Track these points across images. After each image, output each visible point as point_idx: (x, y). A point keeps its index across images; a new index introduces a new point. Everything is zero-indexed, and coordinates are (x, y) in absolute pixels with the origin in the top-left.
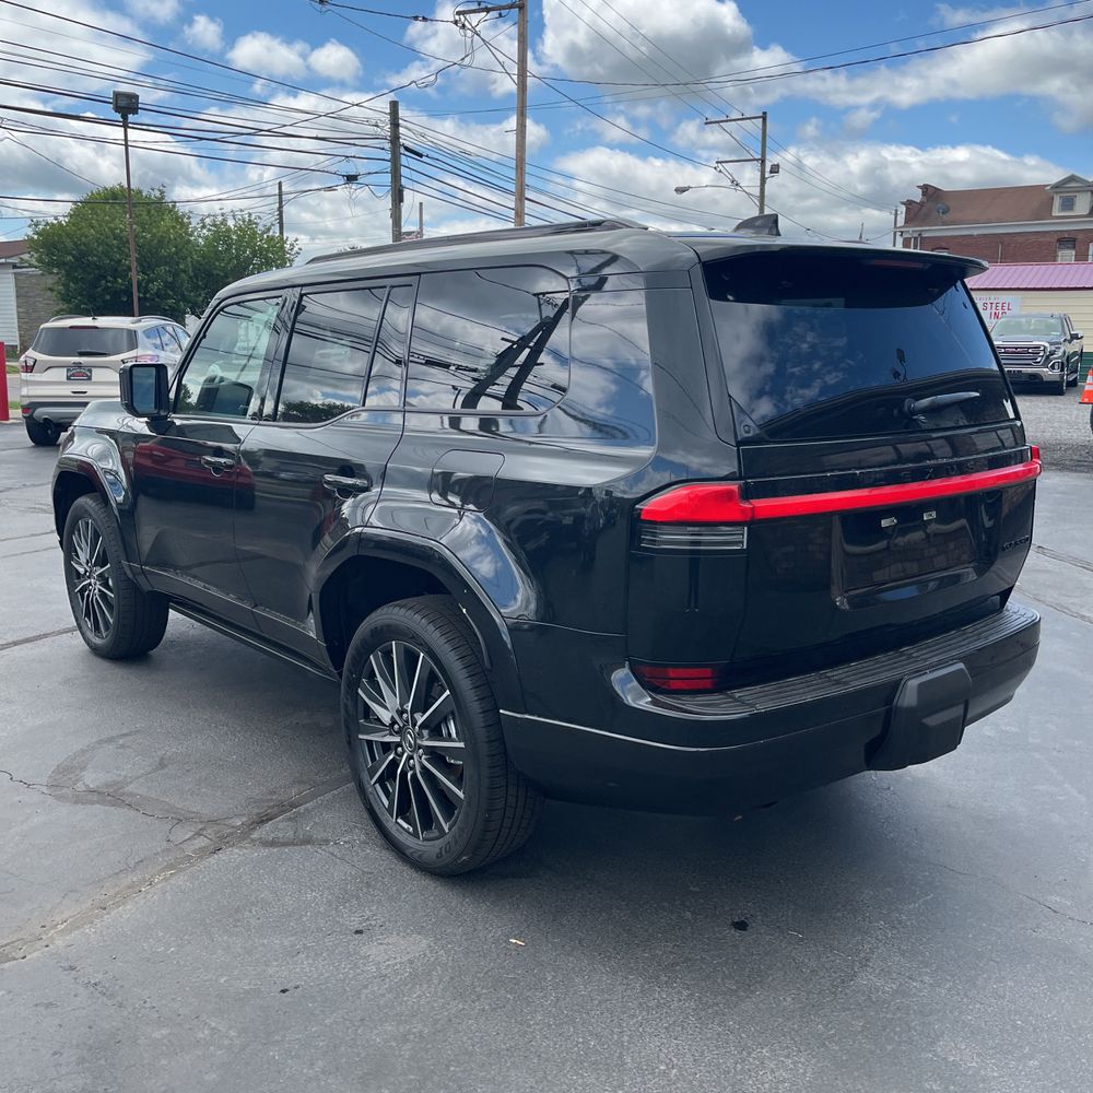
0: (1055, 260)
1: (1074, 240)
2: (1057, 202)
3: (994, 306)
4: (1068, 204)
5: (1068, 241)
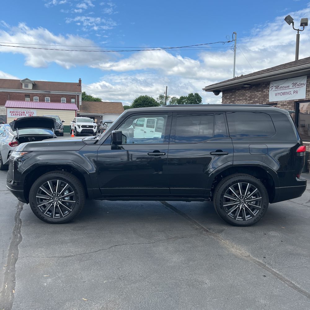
0: (25, 101)
1: (29, 95)
2: (23, 85)
3: (29, 113)
4: (26, 86)
5: (28, 95)
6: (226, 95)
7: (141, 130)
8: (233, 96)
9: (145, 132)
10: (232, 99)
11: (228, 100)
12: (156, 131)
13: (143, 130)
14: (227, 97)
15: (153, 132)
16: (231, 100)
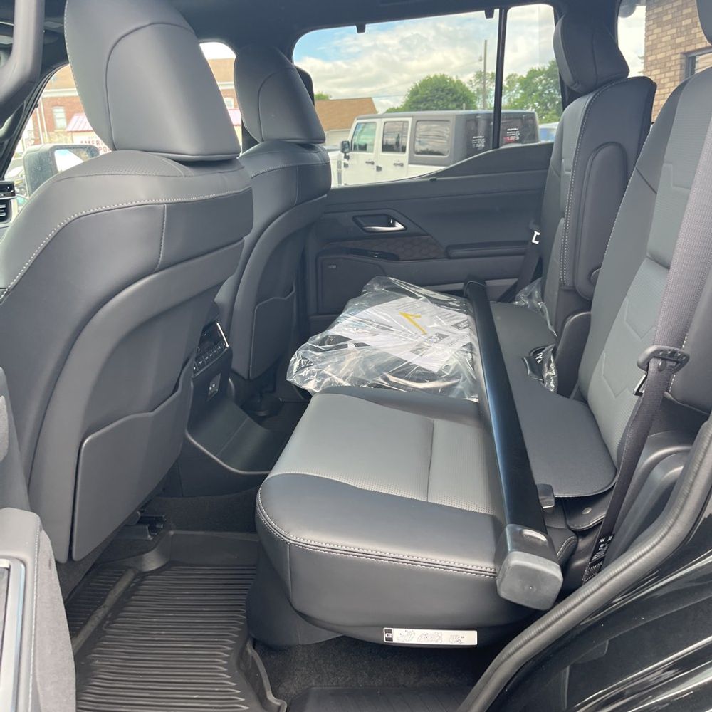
6: (660, 9)
7: (367, 162)
8: (685, 12)
9: (379, 169)
10: (684, 23)
11: (666, 28)
12: (412, 161)
13: (373, 163)
14: (665, 19)
15: (402, 165)
16: (678, 24)
